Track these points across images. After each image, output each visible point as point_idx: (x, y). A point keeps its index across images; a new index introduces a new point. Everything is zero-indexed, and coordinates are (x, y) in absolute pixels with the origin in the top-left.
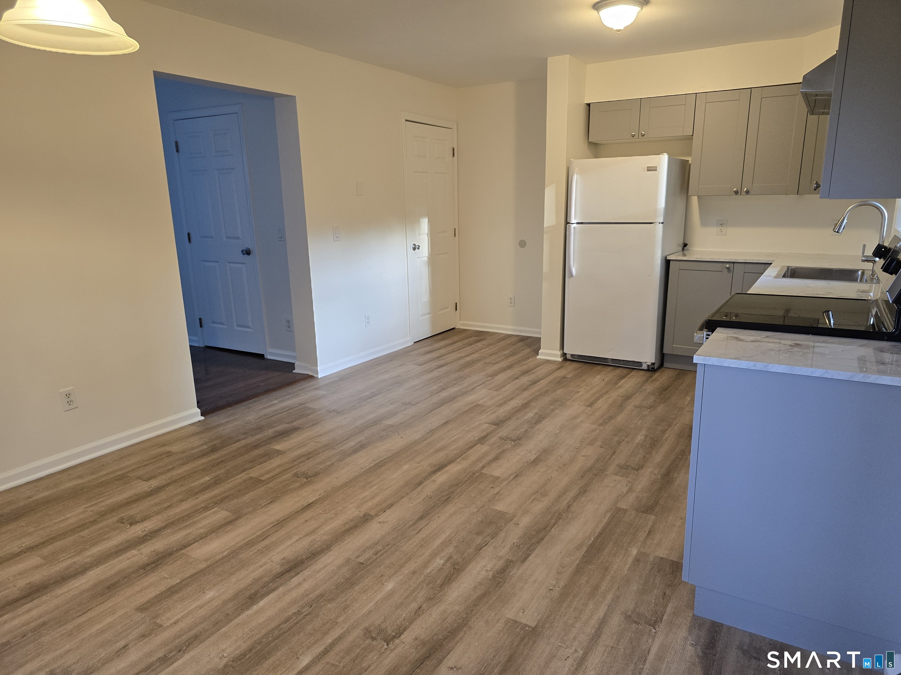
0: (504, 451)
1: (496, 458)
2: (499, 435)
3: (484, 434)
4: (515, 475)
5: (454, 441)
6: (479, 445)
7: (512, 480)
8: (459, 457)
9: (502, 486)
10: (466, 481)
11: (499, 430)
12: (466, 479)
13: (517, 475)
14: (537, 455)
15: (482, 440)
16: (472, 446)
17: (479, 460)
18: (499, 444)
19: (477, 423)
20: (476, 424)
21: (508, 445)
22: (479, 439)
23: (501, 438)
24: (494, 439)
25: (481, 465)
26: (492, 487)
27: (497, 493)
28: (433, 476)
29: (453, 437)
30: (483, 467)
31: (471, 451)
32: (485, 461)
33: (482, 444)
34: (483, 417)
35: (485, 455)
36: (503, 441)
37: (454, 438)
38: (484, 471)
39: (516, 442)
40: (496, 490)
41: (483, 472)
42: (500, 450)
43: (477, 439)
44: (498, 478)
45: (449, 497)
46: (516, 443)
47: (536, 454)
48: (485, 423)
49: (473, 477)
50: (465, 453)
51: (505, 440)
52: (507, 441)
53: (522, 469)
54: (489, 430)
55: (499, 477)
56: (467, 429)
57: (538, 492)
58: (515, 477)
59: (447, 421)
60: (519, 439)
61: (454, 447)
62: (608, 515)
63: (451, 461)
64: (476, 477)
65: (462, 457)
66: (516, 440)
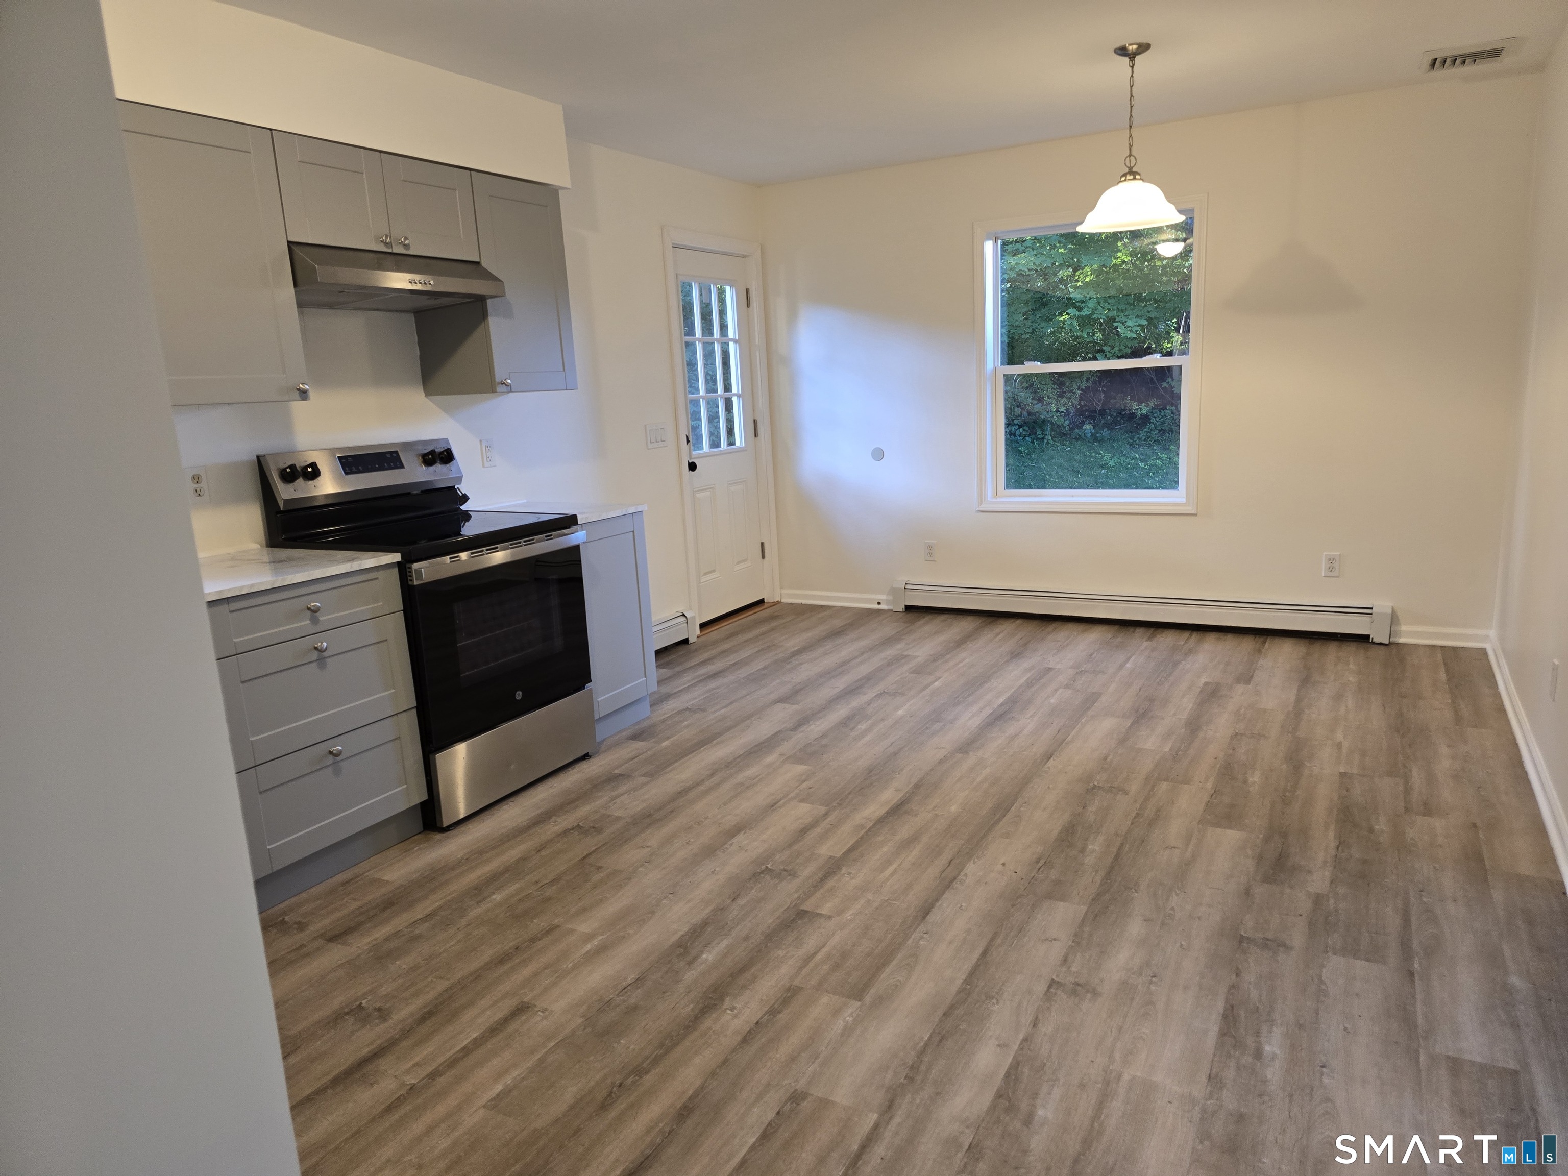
0: (790, 845)
1: (804, 831)
2: (797, 882)
3: (830, 883)
4: (774, 807)
5: (889, 862)
6: (839, 855)
7: (781, 800)
8: (869, 829)
9: (797, 791)
10: (850, 794)
11: (796, 896)
12: (850, 797)
13: (773, 806)
14: (730, 843)
15: (833, 868)
16: (852, 853)
17: (834, 827)
18: (797, 861)
19: (848, 915)
20: (851, 912)
21: (780, 860)
22: (839, 868)
23: (793, 874)
24: (807, 871)
25: (831, 819)
26: (810, 788)
27: (804, 781)
28: (903, 797)
29: (895, 870)
30: (826, 815)
31: (851, 843)
32: (824, 825)
33: (831, 857)
34: (836, 939)
35: (824, 837)
36: (789, 868)
37: (891, 869)
38: (823, 809)
39: (763, 867)
40: (805, 785)
41: (825, 808)
42: (796, 847)
43: (844, 870)
44: (803, 801)
45: (868, 774)
46: (763, 864)
47: (731, 845)
48: (830, 917)
49: (840, 799)
50: (862, 837)
51: (785, 870)
52: (782, 867)
53: (761, 817)
54: (818, 895)
55: (800, 802)
56: (870, 896)
57: (748, 787)
58: (776, 803)
59: (924, 918)
60: (755, 877)
61: (885, 849)
62: (669, 769)
63: (881, 821)
64: (837, 799)
65: (864, 831)
66: (762, 872)
